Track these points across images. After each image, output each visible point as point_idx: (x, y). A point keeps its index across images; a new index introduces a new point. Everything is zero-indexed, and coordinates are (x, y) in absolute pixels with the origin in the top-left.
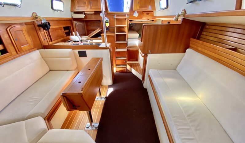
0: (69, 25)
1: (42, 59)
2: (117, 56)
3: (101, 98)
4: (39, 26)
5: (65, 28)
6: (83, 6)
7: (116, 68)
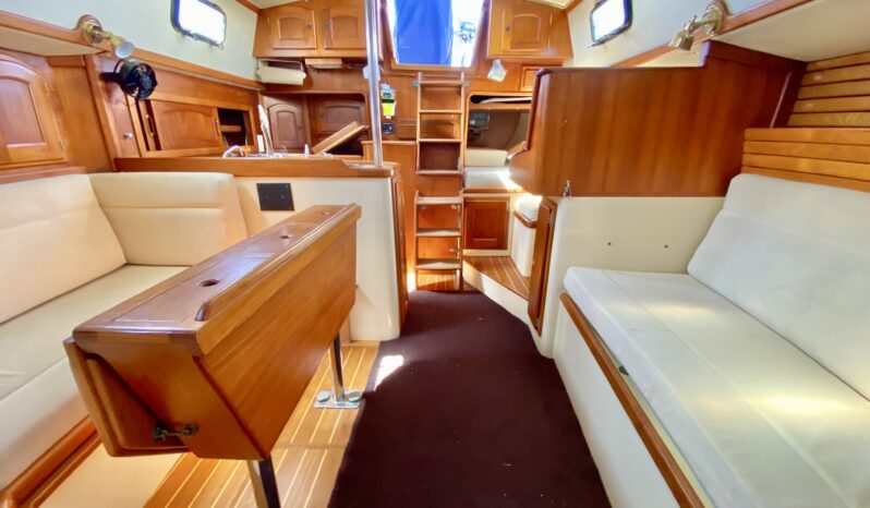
0: (244, 108)
1: (100, 211)
2: (421, 226)
3: (344, 397)
4: (107, 77)
5: (227, 116)
6: (301, 35)
7: (417, 272)
